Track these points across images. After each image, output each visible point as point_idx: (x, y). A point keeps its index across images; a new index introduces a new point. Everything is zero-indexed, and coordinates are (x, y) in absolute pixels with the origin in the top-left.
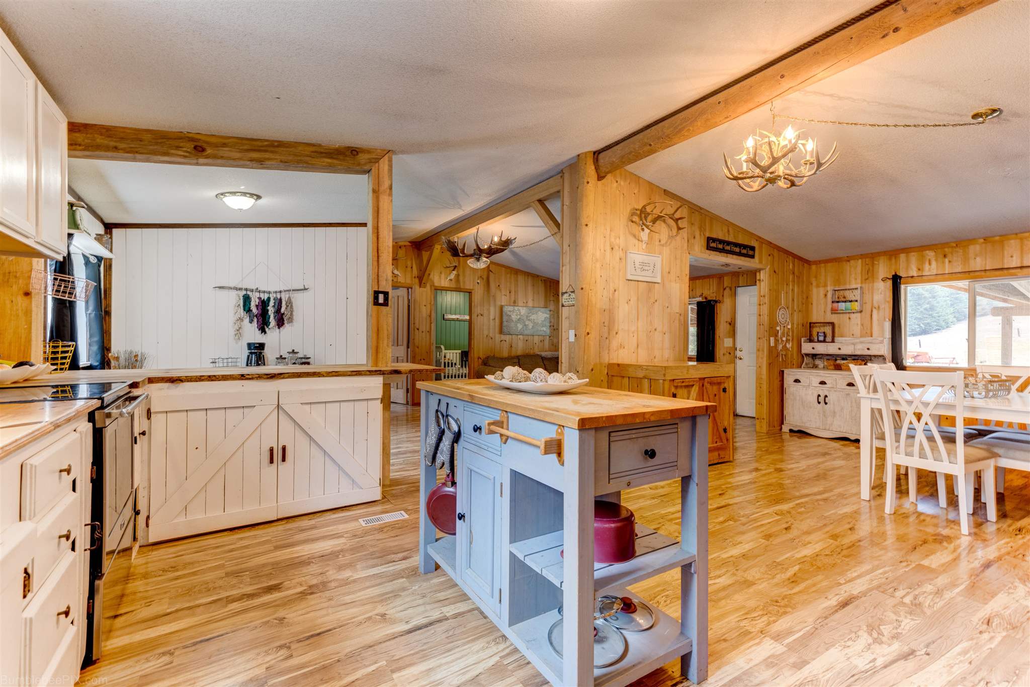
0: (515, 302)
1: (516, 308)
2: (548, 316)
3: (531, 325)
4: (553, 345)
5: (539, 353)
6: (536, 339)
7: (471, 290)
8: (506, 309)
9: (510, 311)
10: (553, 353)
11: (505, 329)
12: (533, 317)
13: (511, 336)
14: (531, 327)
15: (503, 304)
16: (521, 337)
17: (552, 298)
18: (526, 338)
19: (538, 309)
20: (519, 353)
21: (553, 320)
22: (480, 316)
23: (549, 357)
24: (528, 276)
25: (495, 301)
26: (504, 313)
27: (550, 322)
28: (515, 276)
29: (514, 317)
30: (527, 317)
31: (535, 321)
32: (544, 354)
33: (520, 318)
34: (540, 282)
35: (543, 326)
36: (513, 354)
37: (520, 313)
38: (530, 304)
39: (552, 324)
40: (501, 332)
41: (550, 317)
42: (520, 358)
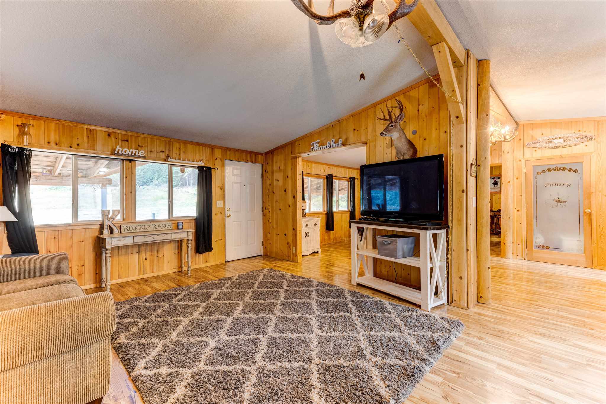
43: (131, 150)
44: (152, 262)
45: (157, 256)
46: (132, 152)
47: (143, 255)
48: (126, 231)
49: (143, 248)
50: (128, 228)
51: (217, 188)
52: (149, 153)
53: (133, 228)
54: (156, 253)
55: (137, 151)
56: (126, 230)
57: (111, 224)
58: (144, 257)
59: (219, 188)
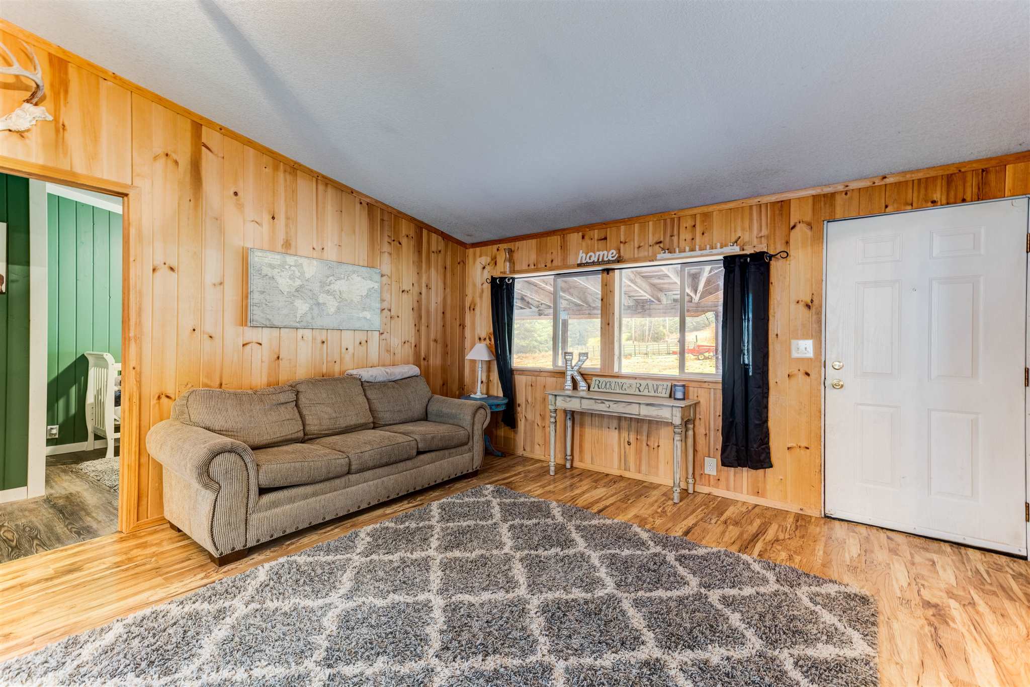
0: (287, 245)
1: (290, 260)
2: (376, 286)
3: (332, 305)
4: (388, 351)
5: (354, 372)
6: (349, 340)
7: (126, 186)
8: (257, 258)
9: (272, 267)
10: (390, 370)
11: (257, 314)
12: (338, 286)
13: (275, 332)
14: (332, 310)
15: (249, 245)
16: (308, 333)
17: (386, 248)
18: (323, 335)
19: (351, 268)
20: (302, 372)
21: (387, 296)
22: (163, 271)
23: (381, 379)
24: (326, 185)
25: (222, 231)
26: (251, 271)
27: (382, 300)
28: (288, 177)
29: (284, 282)
30: (323, 284)
31: (344, 296)
32: (367, 374)
33: (301, 286)
34: (358, 205)
35: (364, 309)
36: (284, 376)
37: (303, 273)
38: (331, 253)
39: (386, 305)
40: (244, 319)
41: (382, 288)
42: (301, 388)
43: (597, 253)
44: (639, 452)
45: (647, 445)
46: (599, 255)
47: (625, 434)
48: (596, 389)
49: (624, 424)
50: (600, 385)
51: (793, 306)
52: (636, 250)
53: (606, 385)
54: (645, 438)
55: (605, 252)
56: (596, 386)
57: (576, 374)
58: (627, 439)
59: (801, 306)
